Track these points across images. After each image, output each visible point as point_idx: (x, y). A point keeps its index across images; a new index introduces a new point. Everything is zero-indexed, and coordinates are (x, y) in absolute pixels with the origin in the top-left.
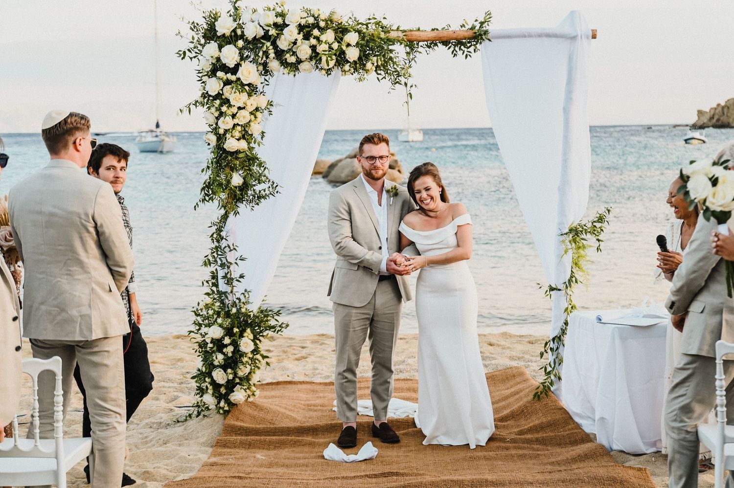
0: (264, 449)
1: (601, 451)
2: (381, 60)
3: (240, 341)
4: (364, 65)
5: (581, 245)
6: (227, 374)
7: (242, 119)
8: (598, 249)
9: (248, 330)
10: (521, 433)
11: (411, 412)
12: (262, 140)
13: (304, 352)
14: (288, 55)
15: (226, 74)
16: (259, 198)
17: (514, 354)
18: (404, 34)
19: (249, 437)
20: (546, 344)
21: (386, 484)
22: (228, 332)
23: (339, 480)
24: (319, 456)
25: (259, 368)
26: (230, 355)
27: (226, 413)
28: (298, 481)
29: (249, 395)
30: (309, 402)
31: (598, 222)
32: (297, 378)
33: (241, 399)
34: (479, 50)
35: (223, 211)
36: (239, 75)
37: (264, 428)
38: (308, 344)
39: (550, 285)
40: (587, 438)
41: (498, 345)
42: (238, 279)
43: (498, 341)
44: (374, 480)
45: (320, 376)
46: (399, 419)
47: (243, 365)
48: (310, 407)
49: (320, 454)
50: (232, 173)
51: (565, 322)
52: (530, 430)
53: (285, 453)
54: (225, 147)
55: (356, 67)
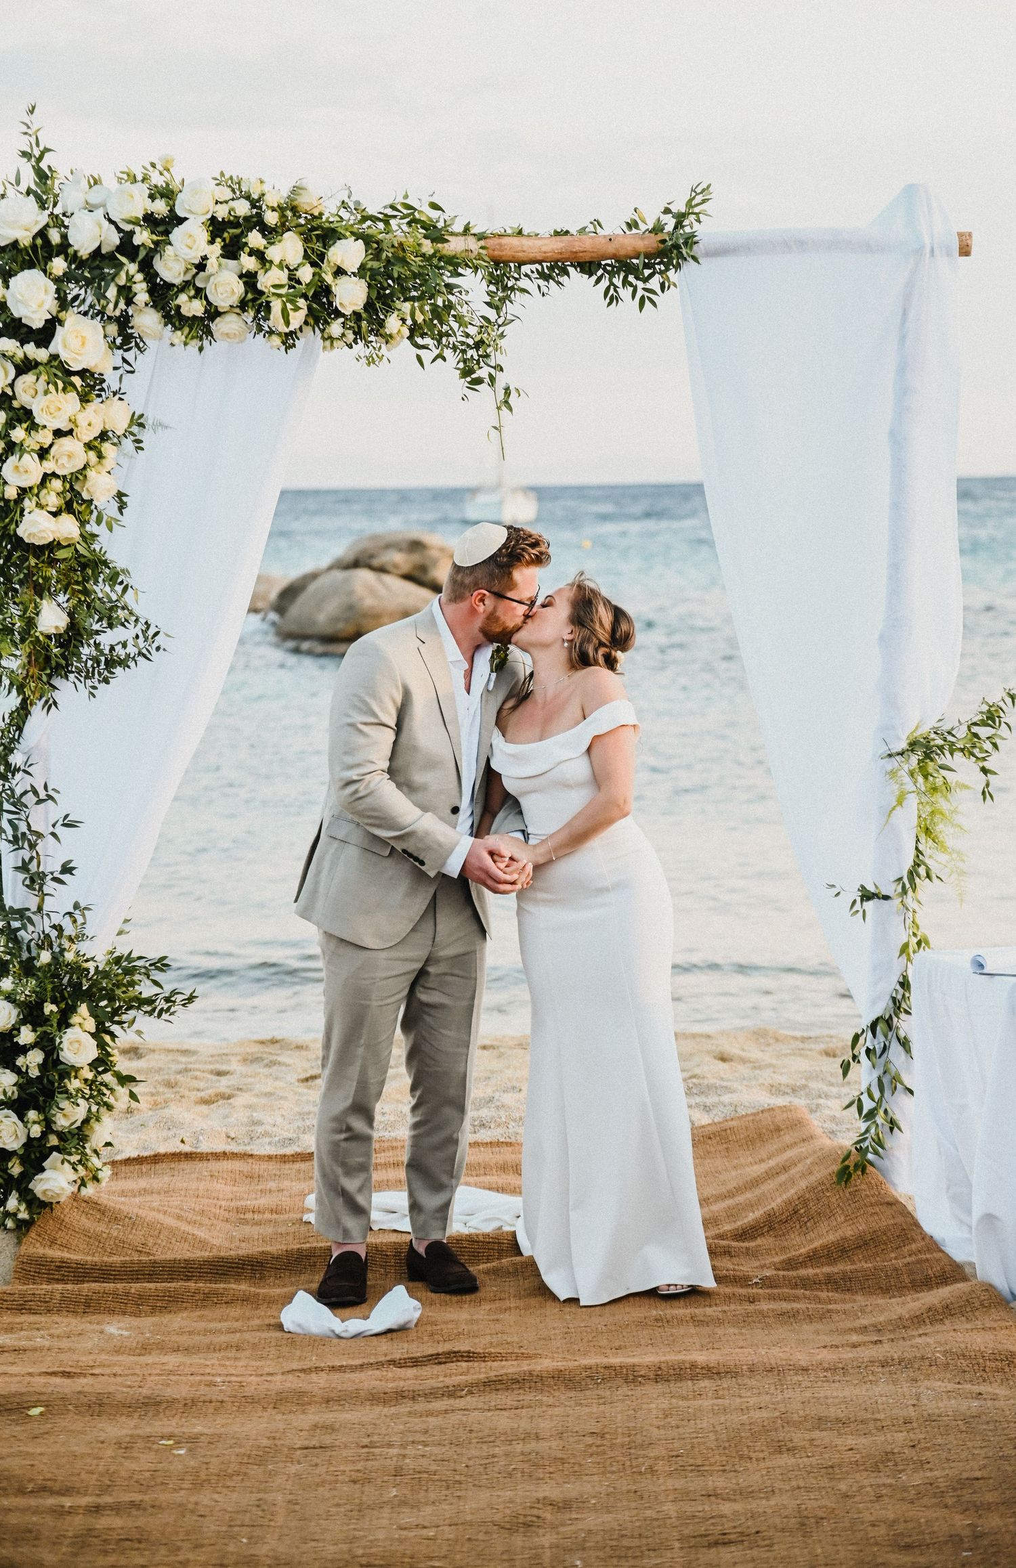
0: (124, 1313)
1: (984, 1296)
2: (422, 312)
3: (61, 1037)
4: (381, 324)
5: (939, 781)
6: (25, 1123)
7: (64, 460)
8: (984, 793)
9: (83, 1009)
10: (790, 1264)
11: (506, 1218)
12: (122, 514)
13: (223, 1084)
14: (183, 298)
15: (22, 345)
16: (111, 663)
17: (784, 1079)
18: (482, 243)
19: (86, 1285)
20: (856, 1038)
21: (441, 1379)
22: (30, 1014)
23: (323, 1374)
24: (269, 1325)
25: (110, 1107)
26: (34, 1073)
27: (23, 1227)
28: (219, 1379)
29: (82, 1179)
30: (243, 1203)
31: (983, 723)
32: (205, 1147)
33: (63, 1189)
34: (675, 285)
35: (14, 701)
36: (56, 346)
37: (124, 1263)
38: (234, 1065)
39: (862, 886)
40: (954, 1272)
41: (743, 1061)
42: (57, 875)
43: (743, 1050)
44: (411, 1372)
45: (267, 1140)
46: (477, 1235)
47: (68, 1098)
48: (241, 1215)
49: (272, 1321)
50: (38, 600)
51: (901, 980)
52: (813, 1258)
53: (178, 1321)
54: (21, 532)
55: (360, 327)
